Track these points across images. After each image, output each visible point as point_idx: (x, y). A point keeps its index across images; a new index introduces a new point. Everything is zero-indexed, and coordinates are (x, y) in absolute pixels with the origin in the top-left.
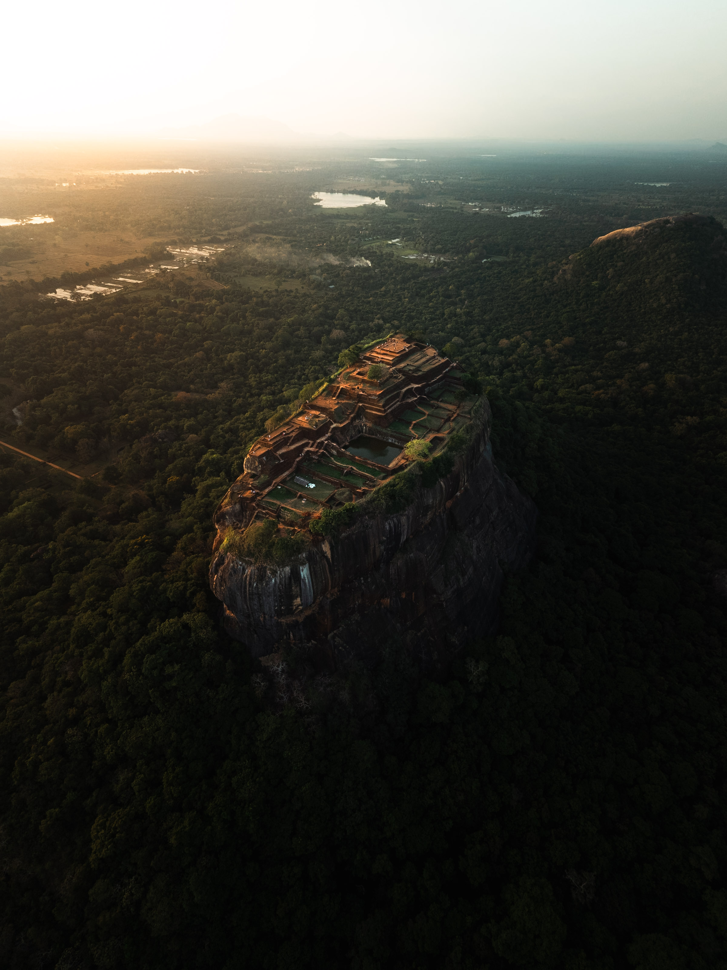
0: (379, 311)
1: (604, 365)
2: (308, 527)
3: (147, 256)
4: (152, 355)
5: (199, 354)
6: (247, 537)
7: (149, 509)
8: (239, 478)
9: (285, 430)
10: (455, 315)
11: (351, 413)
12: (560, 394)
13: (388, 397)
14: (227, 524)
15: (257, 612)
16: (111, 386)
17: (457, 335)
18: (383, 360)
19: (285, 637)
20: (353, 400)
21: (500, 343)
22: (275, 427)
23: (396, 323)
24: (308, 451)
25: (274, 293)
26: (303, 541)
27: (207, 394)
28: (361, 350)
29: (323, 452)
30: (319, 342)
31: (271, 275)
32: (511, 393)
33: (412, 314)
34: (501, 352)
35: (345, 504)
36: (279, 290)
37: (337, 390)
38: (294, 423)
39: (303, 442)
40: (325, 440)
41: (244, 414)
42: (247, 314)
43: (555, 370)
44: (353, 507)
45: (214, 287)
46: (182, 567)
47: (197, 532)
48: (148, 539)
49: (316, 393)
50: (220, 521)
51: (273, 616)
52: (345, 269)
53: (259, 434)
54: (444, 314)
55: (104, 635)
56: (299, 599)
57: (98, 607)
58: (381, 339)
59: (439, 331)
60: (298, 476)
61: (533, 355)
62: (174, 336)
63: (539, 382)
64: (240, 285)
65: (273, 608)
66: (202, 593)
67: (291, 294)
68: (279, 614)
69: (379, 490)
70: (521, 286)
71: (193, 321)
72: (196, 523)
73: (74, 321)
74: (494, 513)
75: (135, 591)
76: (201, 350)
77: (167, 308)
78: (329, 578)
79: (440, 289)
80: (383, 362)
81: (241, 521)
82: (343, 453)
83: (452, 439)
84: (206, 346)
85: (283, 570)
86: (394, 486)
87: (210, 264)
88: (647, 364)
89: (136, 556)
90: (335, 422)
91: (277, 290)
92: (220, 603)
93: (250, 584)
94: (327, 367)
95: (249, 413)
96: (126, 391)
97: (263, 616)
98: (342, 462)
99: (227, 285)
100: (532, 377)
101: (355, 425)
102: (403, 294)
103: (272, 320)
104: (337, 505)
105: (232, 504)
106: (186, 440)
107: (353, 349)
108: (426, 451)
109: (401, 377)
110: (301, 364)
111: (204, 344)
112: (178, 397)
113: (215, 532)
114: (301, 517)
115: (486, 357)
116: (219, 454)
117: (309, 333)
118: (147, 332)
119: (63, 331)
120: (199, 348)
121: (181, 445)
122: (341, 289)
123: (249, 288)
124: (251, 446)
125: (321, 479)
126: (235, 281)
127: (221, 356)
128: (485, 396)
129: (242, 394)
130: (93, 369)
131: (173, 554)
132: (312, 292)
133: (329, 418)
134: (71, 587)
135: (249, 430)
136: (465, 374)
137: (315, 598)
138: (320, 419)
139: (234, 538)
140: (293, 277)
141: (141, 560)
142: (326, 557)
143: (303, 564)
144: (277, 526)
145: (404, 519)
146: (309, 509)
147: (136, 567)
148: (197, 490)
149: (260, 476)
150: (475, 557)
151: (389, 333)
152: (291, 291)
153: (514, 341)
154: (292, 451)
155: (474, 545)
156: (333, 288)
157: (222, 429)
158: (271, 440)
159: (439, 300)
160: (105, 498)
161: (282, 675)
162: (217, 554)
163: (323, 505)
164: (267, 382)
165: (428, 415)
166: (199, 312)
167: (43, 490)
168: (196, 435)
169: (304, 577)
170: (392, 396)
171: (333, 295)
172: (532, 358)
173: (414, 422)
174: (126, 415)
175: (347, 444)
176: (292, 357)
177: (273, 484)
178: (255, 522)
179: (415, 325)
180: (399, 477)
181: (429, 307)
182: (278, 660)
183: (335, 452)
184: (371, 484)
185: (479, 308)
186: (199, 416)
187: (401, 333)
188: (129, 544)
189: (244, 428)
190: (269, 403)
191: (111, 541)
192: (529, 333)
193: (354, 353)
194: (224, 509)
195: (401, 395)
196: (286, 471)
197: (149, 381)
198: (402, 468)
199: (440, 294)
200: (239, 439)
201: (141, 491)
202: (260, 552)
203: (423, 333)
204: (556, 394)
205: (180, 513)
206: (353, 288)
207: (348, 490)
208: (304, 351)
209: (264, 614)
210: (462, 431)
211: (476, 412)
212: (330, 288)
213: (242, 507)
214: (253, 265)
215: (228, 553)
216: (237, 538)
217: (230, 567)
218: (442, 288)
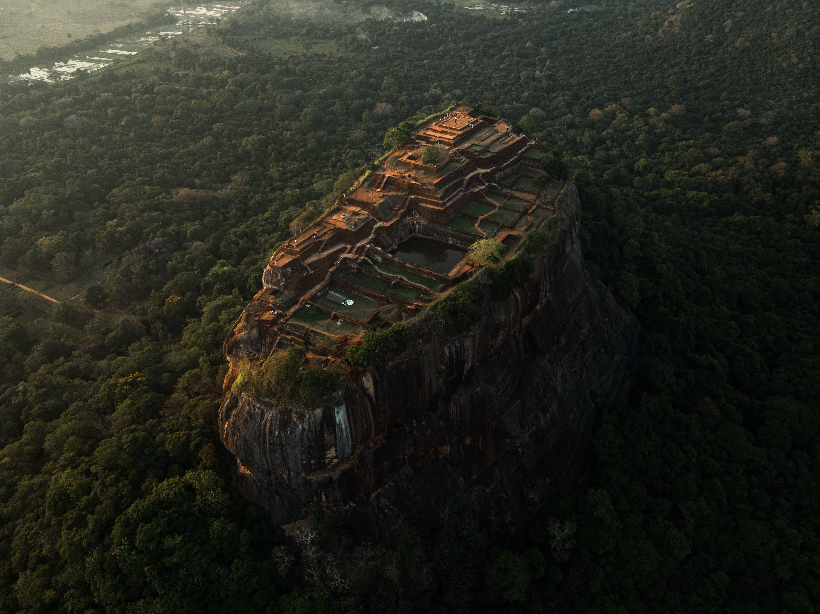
0: (436, 77)
1: (722, 139)
2: (345, 355)
3: (143, 21)
4: (147, 144)
5: (207, 140)
6: (266, 372)
7: (143, 339)
8: (257, 296)
9: (315, 232)
10: (534, 79)
11: (400, 208)
12: (668, 177)
13: (447, 186)
14: (241, 355)
15: (280, 467)
16: (95, 185)
17: (537, 106)
18: (441, 139)
19: (315, 499)
20: (403, 192)
21: (591, 114)
22: (302, 229)
23: (458, 92)
24: (345, 258)
25: (302, 59)
26: (338, 374)
27: (216, 190)
28: (413, 128)
29: (364, 259)
30: (359, 119)
31: (298, 36)
32: (605, 177)
33: (478, 79)
34: (592, 126)
35: (392, 325)
36: (309, 54)
37: (382, 180)
38: (327, 222)
39: (339, 247)
40: (367, 244)
41: (263, 213)
42: (267, 86)
43: (661, 147)
44: (403, 328)
45: (226, 54)
46: (184, 412)
47: (203, 366)
48: (142, 377)
49: (356, 185)
50: (233, 351)
51: (300, 472)
52: (392, 25)
53: (282, 239)
54: (519, 78)
55: (88, 499)
56: (333, 450)
57: (80, 464)
58: (439, 114)
59: (513, 100)
60: (332, 291)
61: (632, 128)
62: (176, 118)
63: (641, 163)
64: (259, 50)
65: (299, 462)
66: (209, 444)
67: (324, 59)
68: (308, 469)
69: (436, 305)
70: (617, 42)
71: (200, 98)
72: (202, 355)
73: (51, 107)
74: (584, 331)
75: (125, 443)
76: (209, 135)
77: (167, 84)
78: (372, 420)
79: (514, 47)
80: (441, 142)
81: (259, 351)
82: (390, 260)
83: (530, 237)
84: (215, 130)
85: (313, 413)
86: (456, 299)
87: (222, 27)
88: (776, 139)
89: (125, 399)
90: (380, 220)
91: (305, 55)
92: (233, 457)
93: (271, 432)
94: (369, 151)
95: (269, 212)
96: (114, 190)
97: (287, 472)
98: (389, 272)
99: (242, 51)
100: (631, 156)
101: (405, 223)
102: (466, 54)
103: (299, 92)
104: (383, 326)
105: (247, 330)
106: (190, 250)
107: (403, 127)
108: (497, 254)
109: (465, 160)
110: (336, 148)
111: (214, 126)
112: (179, 195)
113: (227, 365)
114: (336, 343)
115: (573, 132)
116: (231, 265)
117: (347, 109)
118: (141, 115)
119: (37, 119)
120: (207, 132)
121: (183, 256)
122: (387, 51)
123: (270, 53)
124: (272, 255)
125: (362, 293)
126: (252, 45)
127: (234, 142)
128: (572, 181)
129: (261, 189)
130: (74, 165)
131: (172, 396)
132: (351, 55)
133: (372, 215)
134: (46, 439)
135: (269, 234)
136: (547, 154)
137: (354, 448)
138: (361, 217)
139: (249, 372)
140: (325, 38)
141: (133, 404)
142: (368, 395)
143: (338, 405)
144: (305, 355)
145: (468, 342)
146: (347, 333)
147: (126, 412)
148: (203, 313)
149: (283, 293)
150: (559, 389)
151: (448, 105)
152: (324, 55)
153: (609, 112)
154: (324, 258)
155: (559, 374)
156: (377, 49)
157: (235, 233)
158: (298, 246)
159: (513, 60)
160: (87, 327)
161: (311, 547)
162: (228, 395)
163: (365, 327)
164: (292, 172)
165: (500, 208)
166: (207, 87)
167: (11, 318)
168: (201, 243)
169: (340, 422)
170: (452, 185)
171: (377, 57)
172: (631, 132)
173: (481, 217)
174: (115, 220)
175: (395, 247)
176: (325, 139)
177: (300, 302)
178: (277, 351)
179: (482, 94)
180: (462, 289)
181: (499, 69)
182: (306, 528)
183: (379, 259)
184: (426, 298)
185: (564, 69)
186: (206, 218)
187: (464, 104)
188: (117, 384)
189: (263, 232)
190: (295, 198)
191: (95, 380)
192: (627, 101)
193: (404, 131)
194: (238, 336)
195: (465, 183)
196: (316, 285)
197: (143, 176)
198: (465, 276)
199: (515, 53)
200: (257, 246)
201: (133, 316)
202: (283, 390)
203: (493, 104)
204: (662, 177)
205: (181, 343)
206: (403, 49)
207: (397, 307)
208: (341, 131)
209: (289, 470)
210: (543, 227)
211: (561, 202)
212: (373, 50)
213: (260, 332)
214: (275, 24)
215: (243, 394)
216: (254, 373)
217: (245, 411)
218: (517, 45)
